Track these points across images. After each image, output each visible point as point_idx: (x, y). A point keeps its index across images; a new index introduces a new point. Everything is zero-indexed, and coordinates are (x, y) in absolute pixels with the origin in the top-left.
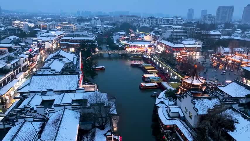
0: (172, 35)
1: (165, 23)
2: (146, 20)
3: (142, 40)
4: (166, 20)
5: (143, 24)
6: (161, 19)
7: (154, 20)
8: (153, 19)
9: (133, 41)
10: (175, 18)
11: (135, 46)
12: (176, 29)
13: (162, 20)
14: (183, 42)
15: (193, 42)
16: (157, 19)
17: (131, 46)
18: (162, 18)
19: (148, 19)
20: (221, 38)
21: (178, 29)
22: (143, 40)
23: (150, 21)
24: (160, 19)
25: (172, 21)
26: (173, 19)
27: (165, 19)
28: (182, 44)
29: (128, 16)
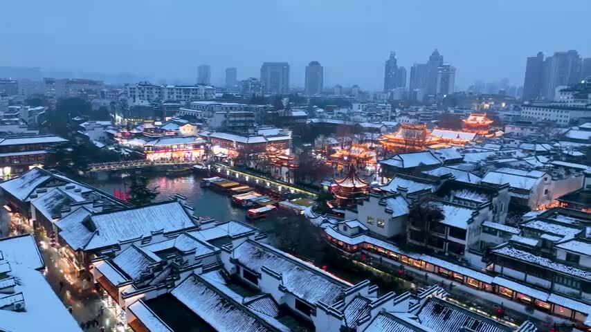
0: (225, 122)
1: (181, 97)
2: (134, 92)
3: (176, 134)
4: (182, 91)
5: (134, 101)
6: (172, 89)
7: (154, 91)
8: (151, 89)
9: (158, 139)
10: (200, 87)
11: (166, 149)
12: (231, 108)
13: (174, 90)
14: (260, 132)
15: (276, 131)
16: (159, 88)
17: (156, 150)
18: (173, 87)
19: (139, 88)
20: (308, 122)
21: (234, 109)
22: (177, 135)
23: (146, 94)
24: (169, 88)
25: (197, 93)
26: (196, 89)
27: (180, 89)
28: (260, 136)
29: (70, 82)
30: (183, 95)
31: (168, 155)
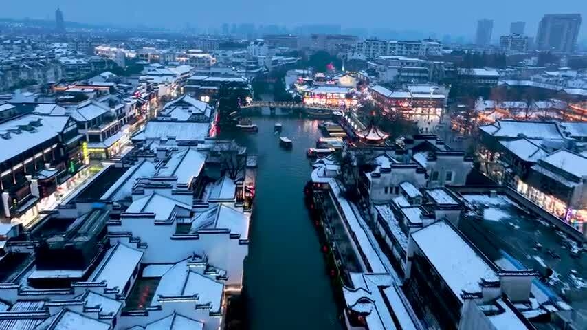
0: (398, 76)
1: (402, 52)
2: (362, 47)
3: (336, 83)
4: (404, 46)
5: (353, 55)
6: (395, 44)
7: (380, 46)
8: (377, 44)
9: (318, 86)
10: (423, 42)
11: (321, 96)
12: (408, 64)
13: (397, 46)
14: (410, 88)
15: (431, 88)
17: (313, 96)
18: (396, 42)
19: (367, 43)
20: (500, 83)
21: (411, 64)
22: (337, 85)
23: (372, 49)
24: (392, 44)
25: (418, 49)
26: (419, 45)
27: (402, 44)
28: (408, 91)
30: (404, 50)
31: (323, 101)
